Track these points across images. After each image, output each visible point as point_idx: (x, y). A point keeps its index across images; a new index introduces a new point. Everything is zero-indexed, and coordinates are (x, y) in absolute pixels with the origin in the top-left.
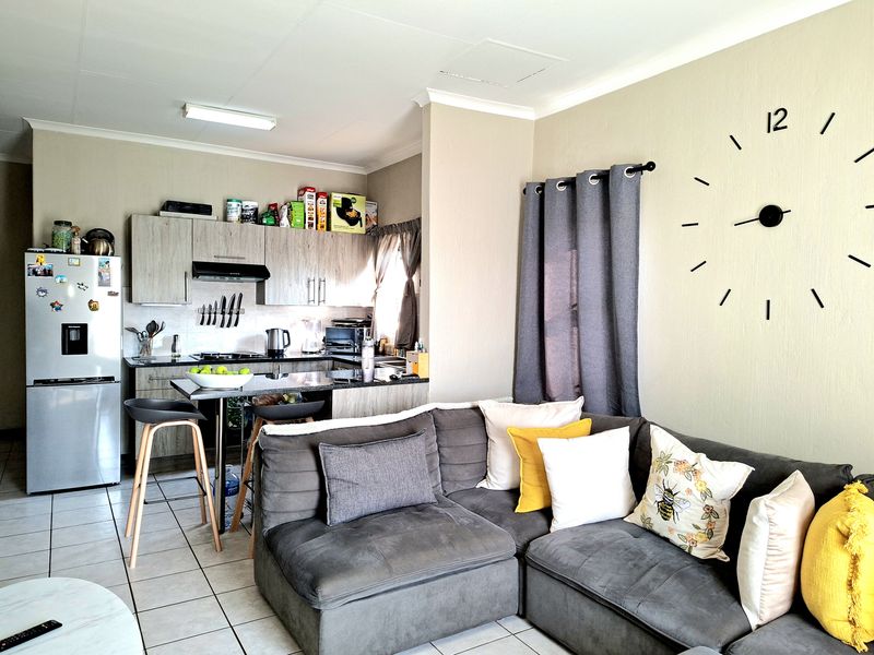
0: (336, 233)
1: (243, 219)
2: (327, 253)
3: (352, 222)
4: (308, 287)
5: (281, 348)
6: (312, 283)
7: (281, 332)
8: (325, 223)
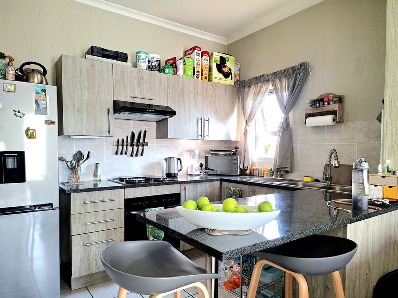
0: (216, 84)
1: (150, 68)
2: (209, 99)
3: (227, 75)
4: (197, 125)
5: (176, 172)
6: (200, 122)
7: (176, 160)
8: (208, 76)
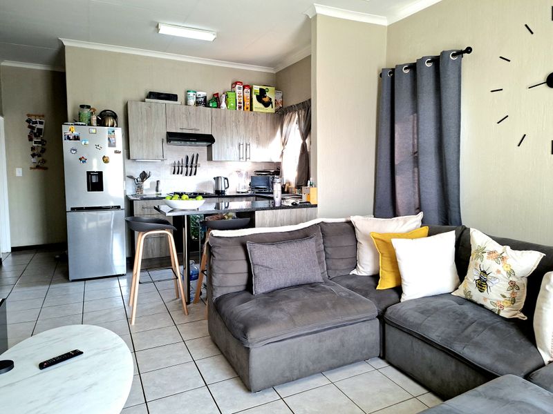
0: (256, 112)
1: (197, 103)
2: (251, 126)
3: (266, 105)
4: (239, 149)
5: (223, 189)
6: (241, 146)
7: (223, 179)
8: (249, 106)
